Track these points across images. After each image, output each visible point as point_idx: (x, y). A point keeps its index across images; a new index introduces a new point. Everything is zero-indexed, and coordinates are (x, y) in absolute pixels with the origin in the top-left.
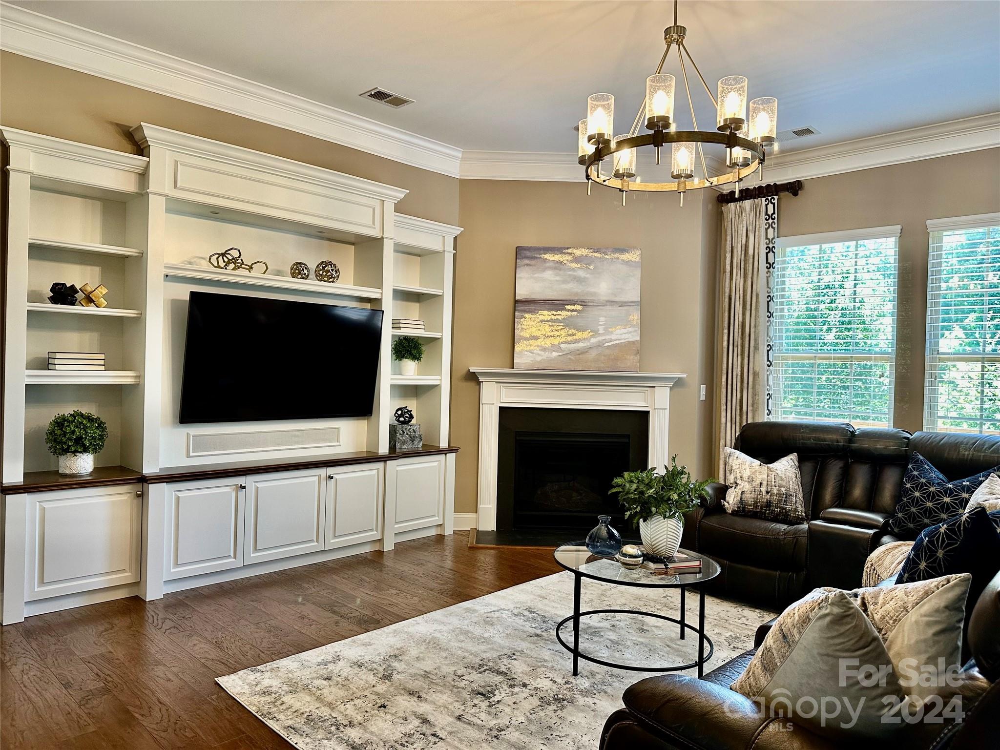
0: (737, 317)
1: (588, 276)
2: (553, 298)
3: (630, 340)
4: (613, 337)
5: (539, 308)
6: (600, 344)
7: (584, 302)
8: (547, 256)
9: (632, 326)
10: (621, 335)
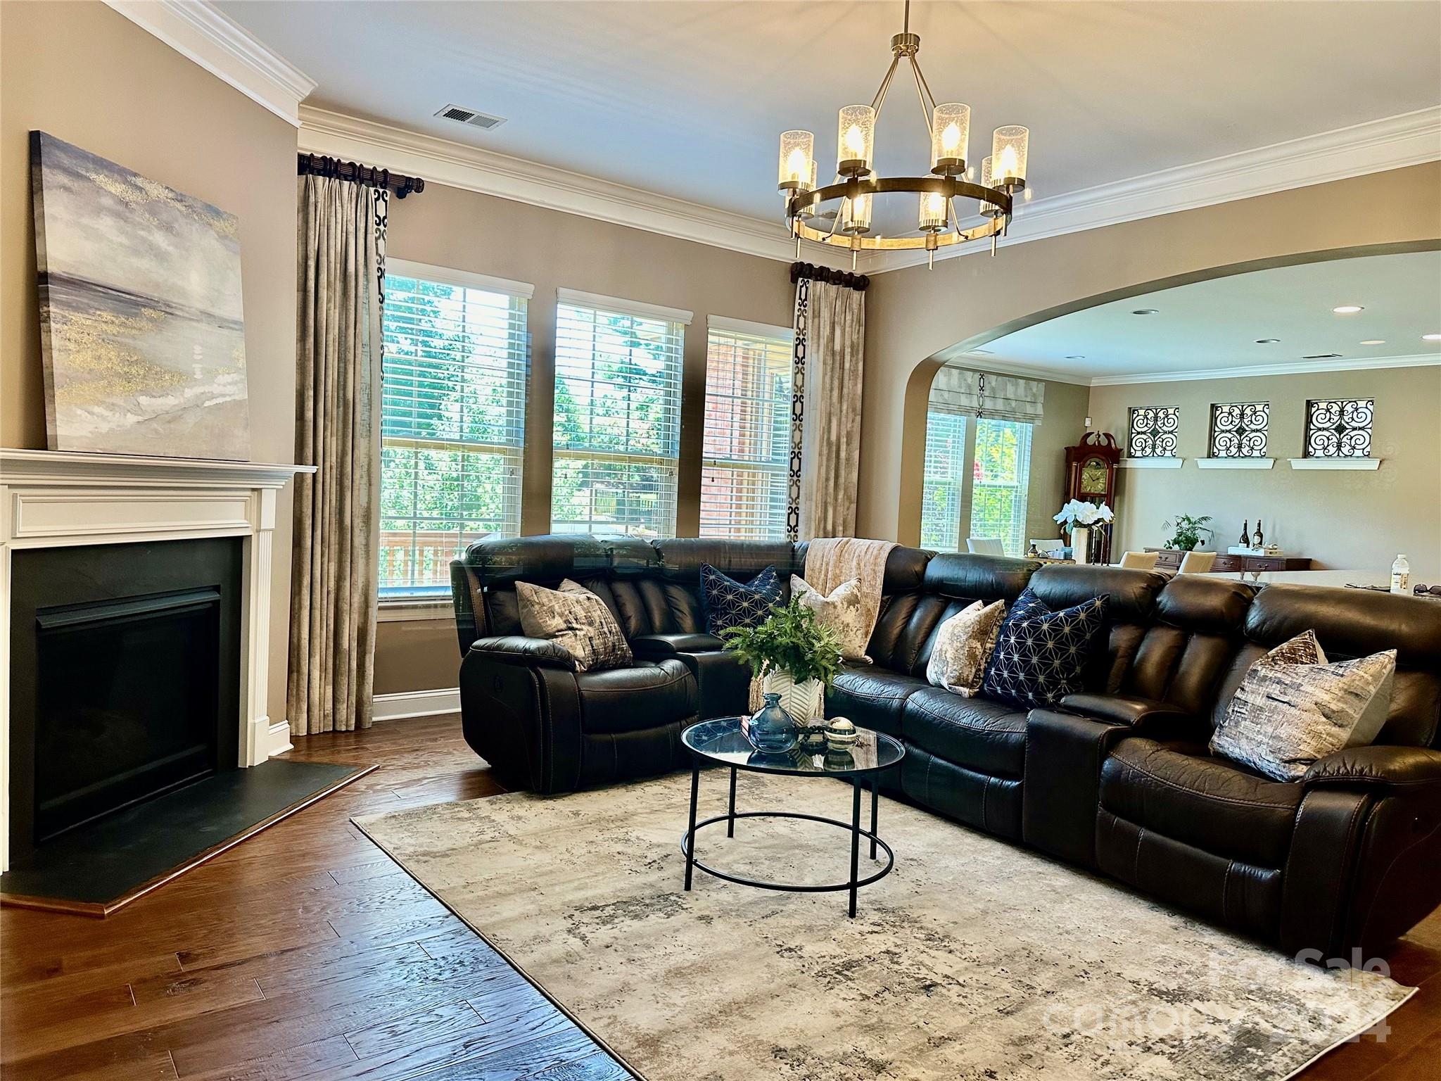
0: (330, 372)
1: (170, 249)
2: (119, 285)
3: (237, 398)
4: (216, 389)
5: (96, 305)
6: (199, 403)
7: (168, 306)
8: (101, 179)
9: (238, 370)
10: (225, 386)
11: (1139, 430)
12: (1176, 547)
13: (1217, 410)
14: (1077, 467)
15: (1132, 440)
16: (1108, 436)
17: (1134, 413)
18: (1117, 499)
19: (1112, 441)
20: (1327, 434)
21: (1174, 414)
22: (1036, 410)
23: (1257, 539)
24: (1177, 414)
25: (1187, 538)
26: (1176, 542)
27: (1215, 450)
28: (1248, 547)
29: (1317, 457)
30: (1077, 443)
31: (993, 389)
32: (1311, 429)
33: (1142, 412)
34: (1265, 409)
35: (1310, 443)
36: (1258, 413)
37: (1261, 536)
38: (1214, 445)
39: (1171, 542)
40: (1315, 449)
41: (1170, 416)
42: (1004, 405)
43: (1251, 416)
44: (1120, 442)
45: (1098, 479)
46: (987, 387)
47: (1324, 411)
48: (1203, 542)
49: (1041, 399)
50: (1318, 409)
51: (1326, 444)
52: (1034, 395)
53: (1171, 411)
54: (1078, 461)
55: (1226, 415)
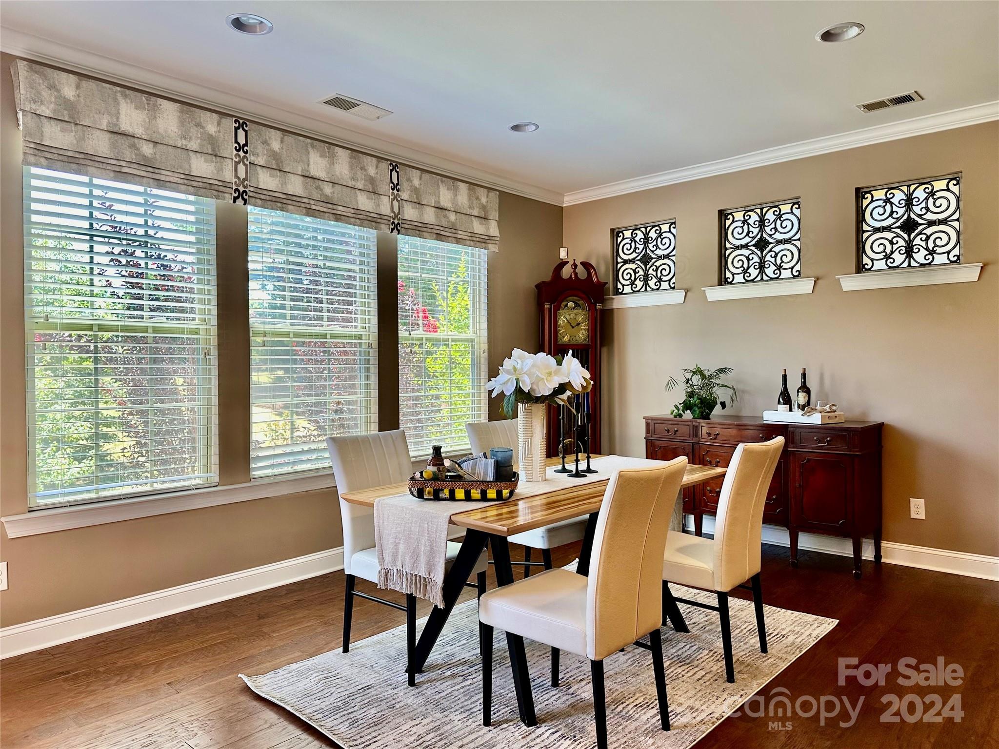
11: (626, 257)
12: (688, 415)
13: (726, 219)
14: (550, 309)
15: (618, 271)
16: (587, 265)
17: (618, 236)
18: (604, 350)
19: (592, 271)
20: (889, 235)
21: (670, 232)
22: (488, 229)
23: (802, 398)
24: (673, 230)
25: (703, 401)
26: (687, 406)
27: (728, 275)
28: (791, 410)
29: (876, 271)
30: (547, 277)
31: (416, 191)
32: (864, 232)
33: (628, 234)
34: (794, 210)
35: (864, 252)
36: (784, 217)
37: (808, 391)
38: (726, 267)
39: (680, 407)
40: (872, 260)
41: (664, 235)
42: (437, 216)
43: (775, 221)
44: (603, 272)
45: (578, 324)
46: (404, 185)
47: (881, 203)
48: (723, 405)
49: (494, 215)
50: (872, 201)
51: (888, 251)
52: (484, 208)
53: (665, 228)
54: (552, 303)
55: (740, 224)
